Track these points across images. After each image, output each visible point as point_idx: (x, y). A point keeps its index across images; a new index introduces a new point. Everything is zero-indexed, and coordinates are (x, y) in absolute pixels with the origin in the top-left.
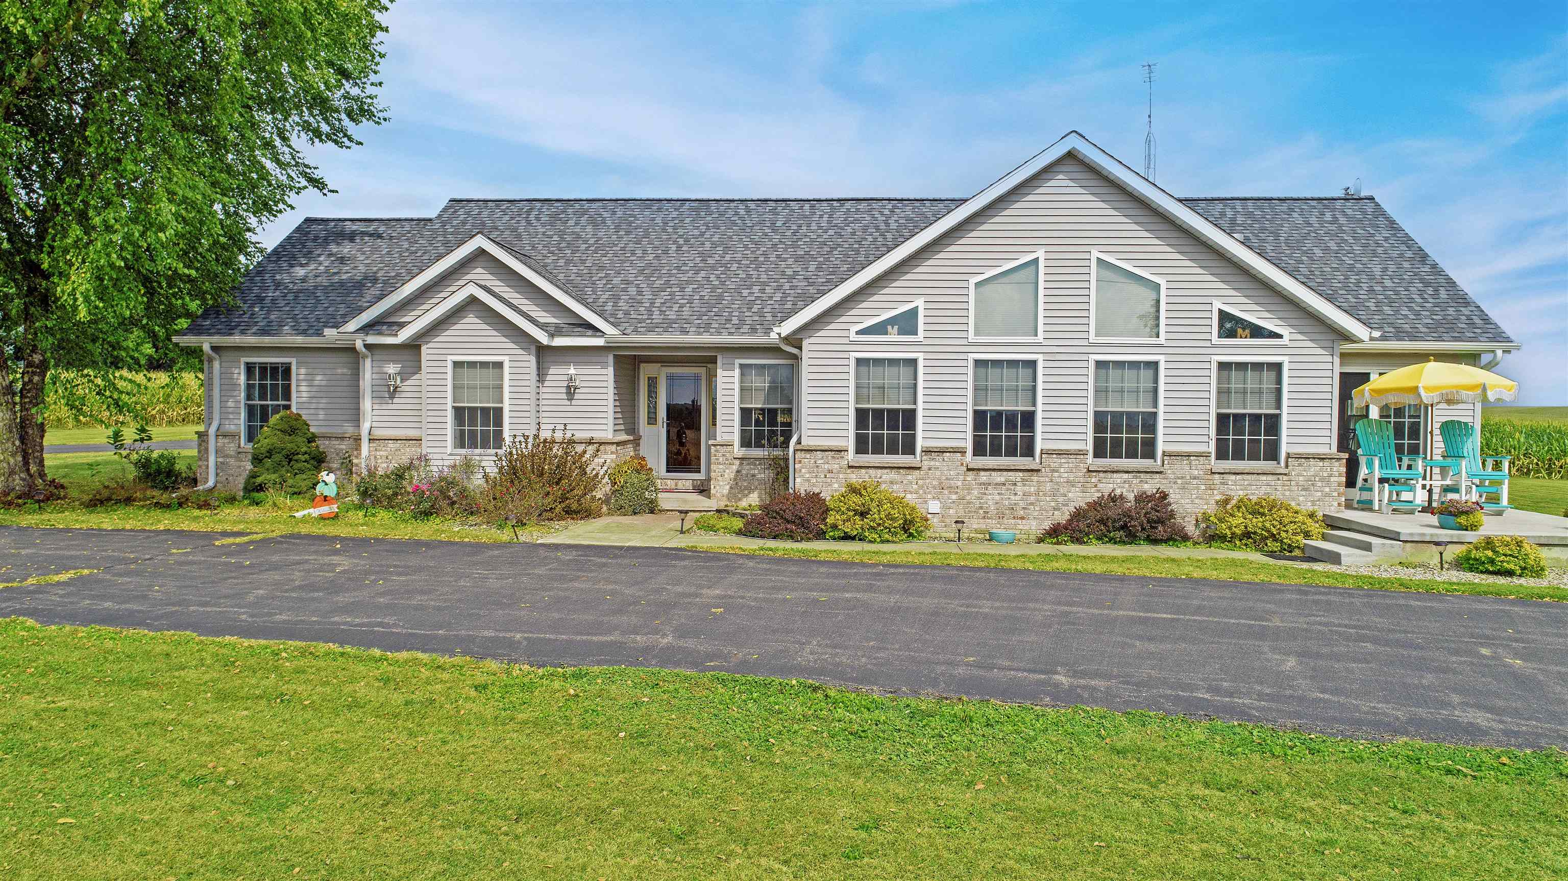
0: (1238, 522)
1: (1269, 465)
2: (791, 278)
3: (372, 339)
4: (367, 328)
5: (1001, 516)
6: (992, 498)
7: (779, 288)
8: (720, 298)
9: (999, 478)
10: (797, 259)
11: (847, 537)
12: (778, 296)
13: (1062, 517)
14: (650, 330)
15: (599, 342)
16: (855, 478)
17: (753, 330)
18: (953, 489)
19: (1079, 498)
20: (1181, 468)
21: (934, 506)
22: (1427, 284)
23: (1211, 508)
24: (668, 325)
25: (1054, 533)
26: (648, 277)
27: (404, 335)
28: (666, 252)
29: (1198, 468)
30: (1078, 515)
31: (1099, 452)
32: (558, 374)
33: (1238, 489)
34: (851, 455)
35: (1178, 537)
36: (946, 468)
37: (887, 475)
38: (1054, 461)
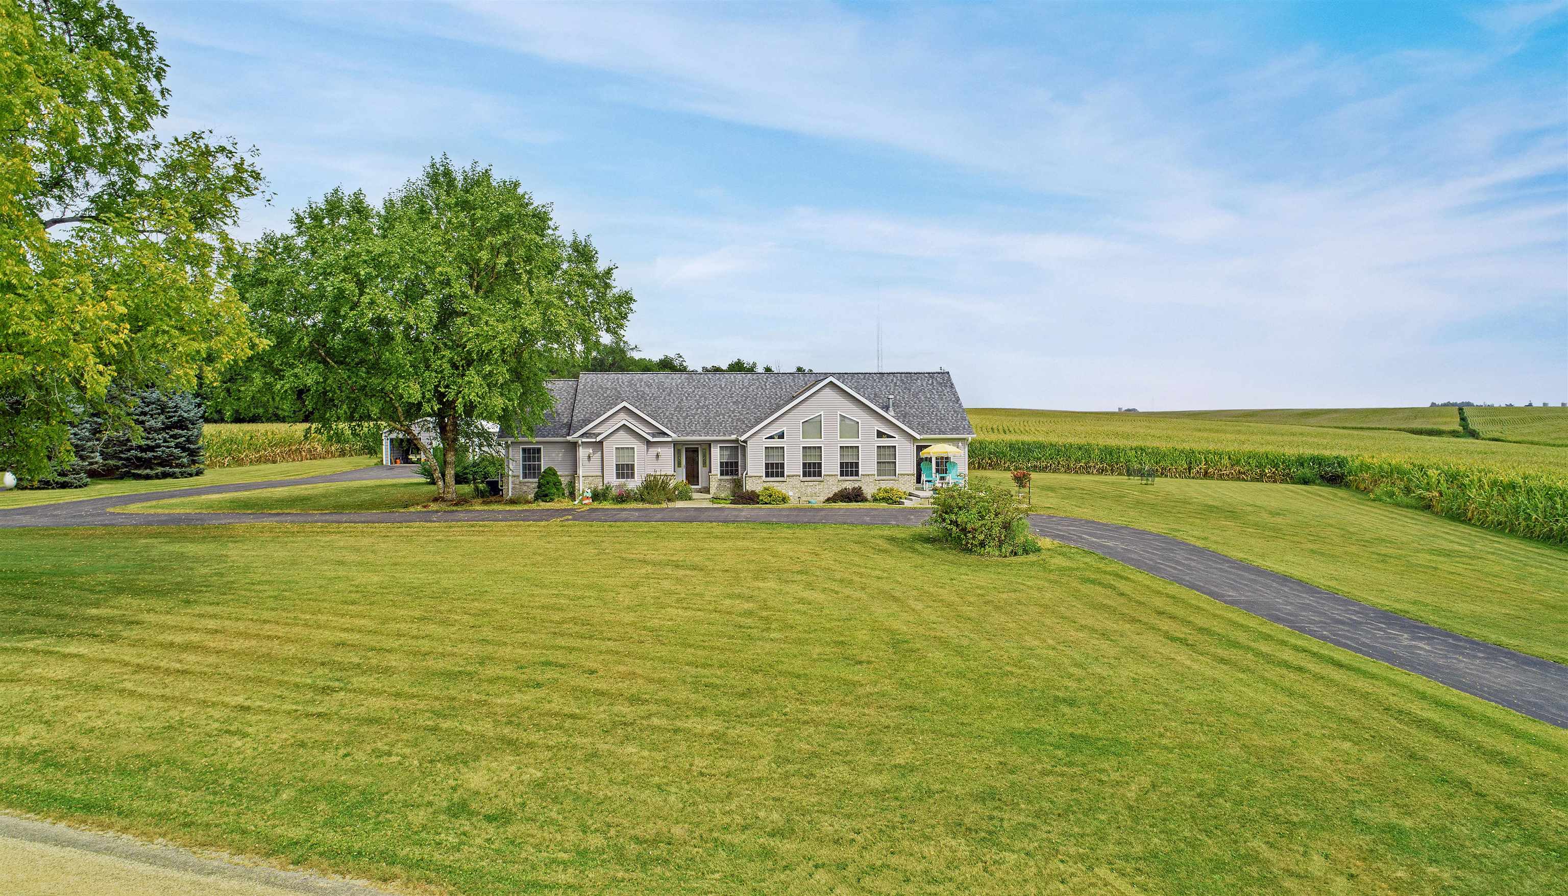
0: (881, 495)
1: (893, 477)
2: (733, 412)
3: (584, 440)
4: (582, 436)
5: (812, 496)
6: (809, 490)
7: (730, 416)
8: (709, 421)
9: (811, 484)
10: (734, 403)
11: (766, 503)
12: (730, 420)
13: (831, 495)
14: (688, 435)
15: (670, 439)
16: (766, 485)
17: (724, 435)
18: (796, 488)
19: (836, 489)
20: (866, 479)
21: (791, 494)
22: (955, 412)
23: (876, 491)
24: (693, 433)
25: (828, 500)
26: (679, 412)
27: (599, 439)
28: (682, 400)
29: (870, 479)
30: (835, 495)
31: (842, 475)
32: (653, 451)
33: (884, 485)
34: (764, 478)
35: (864, 500)
36: (795, 481)
37: (776, 484)
38: (828, 478)
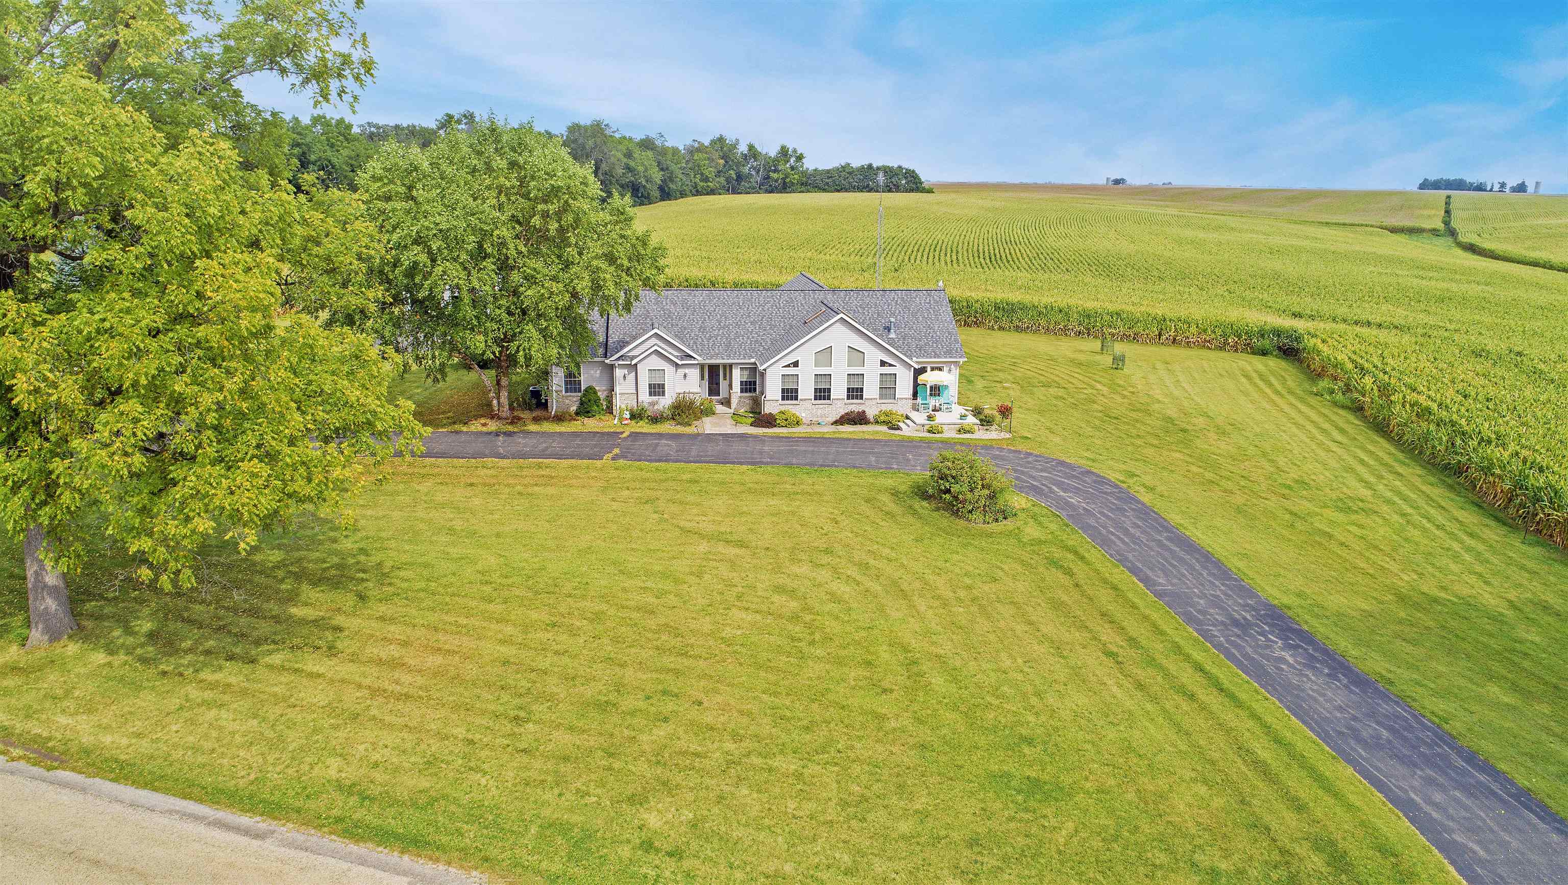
3: (620, 362)
4: (618, 359)
5: (821, 417)
6: (820, 412)
9: (821, 407)
11: (782, 427)
12: (749, 342)
13: (838, 417)
14: (714, 359)
17: (744, 358)
18: (808, 410)
19: (842, 412)
20: (870, 402)
21: (803, 415)
23: (877, 413)
24: (717, 356)
25: (836, 423)
26: (703, 333)
27: (634, 362)
28: (705, 319)
29: (874, 402)
30: (842, 417)
31: (848, 399)
32: (681, 371)
34: (781, 402)
35: (868, 423)
36: (808, 405)
37: (790, 407)
38: (836, 402)
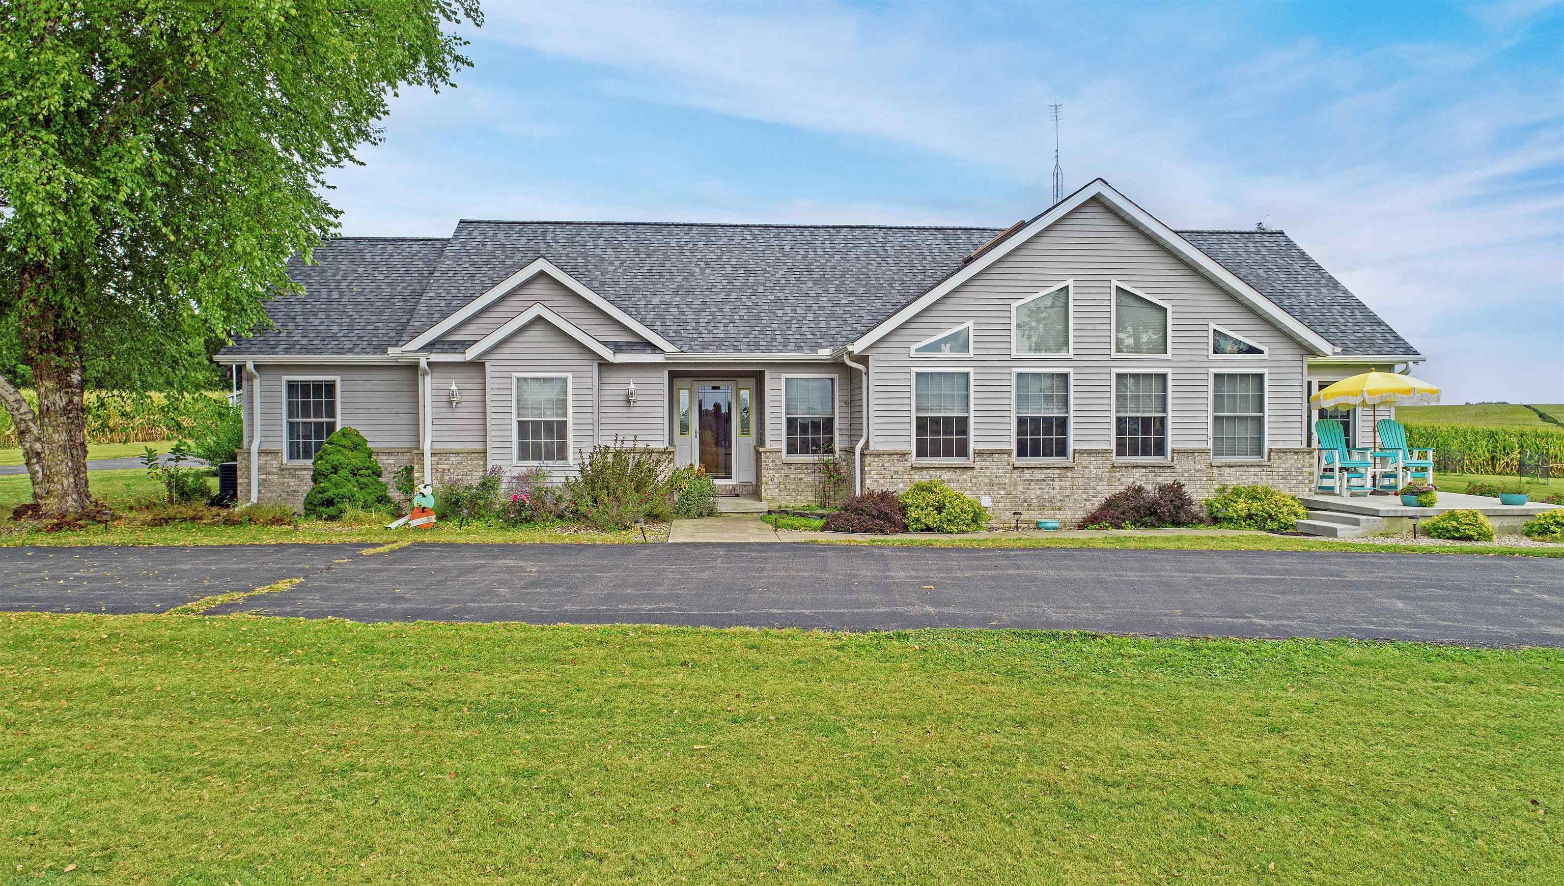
0: (1242, 506)
2: (816, 299)
3: (435, 357)
4: (430, 347)
6: (1035, 492)
7: (809, 309)
8: (758, 318)
9: (1040, 475)
10: (816, 282)
11: (929, 529)
12: (810, 316)
14: (705, 347)
15: (658, 358)
16: (922, 478)
17: (799, 348)
18: (1002, 486)
19: (1105, 492)
20: (1187, 463)
21: (986, 501)
22: (1344, 307)
23: (1211, 496)
25: (1092, 521)
26: (684, 298)
27: (471, 354)
28: (692, 274)
29: (1200, 463)
30: (1110, 504)
31: (1123, 451)
32: (617, 386)
33: (1232, 479)
34: (913, 459)
36: (997, 468)
37: (945, 475)
38: (1085, 460)
